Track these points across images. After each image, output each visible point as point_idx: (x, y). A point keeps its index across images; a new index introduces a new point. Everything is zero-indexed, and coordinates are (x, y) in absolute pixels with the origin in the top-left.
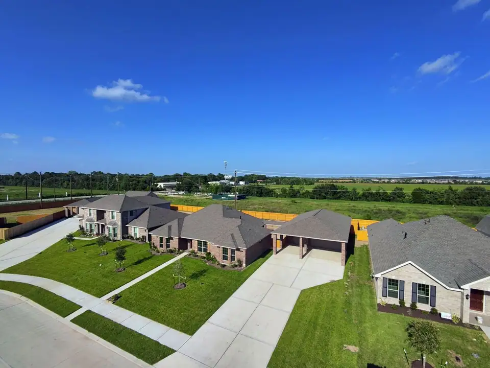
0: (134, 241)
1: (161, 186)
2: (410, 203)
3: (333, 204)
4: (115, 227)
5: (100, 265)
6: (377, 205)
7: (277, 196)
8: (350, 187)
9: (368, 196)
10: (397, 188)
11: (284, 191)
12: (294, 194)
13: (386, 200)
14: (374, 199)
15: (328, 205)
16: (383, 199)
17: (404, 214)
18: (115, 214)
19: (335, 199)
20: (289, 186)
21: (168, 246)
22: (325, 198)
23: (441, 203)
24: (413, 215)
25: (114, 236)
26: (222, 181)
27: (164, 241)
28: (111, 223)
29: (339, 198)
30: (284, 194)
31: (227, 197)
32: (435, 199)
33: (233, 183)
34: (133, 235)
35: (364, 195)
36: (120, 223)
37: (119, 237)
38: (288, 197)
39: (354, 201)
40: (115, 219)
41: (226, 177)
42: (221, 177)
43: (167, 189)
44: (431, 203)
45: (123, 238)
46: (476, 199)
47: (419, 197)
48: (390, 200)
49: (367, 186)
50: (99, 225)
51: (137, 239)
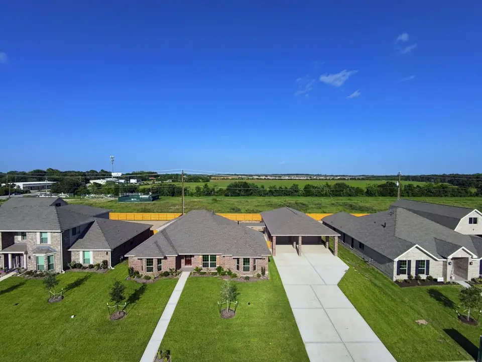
0: (87, 271)
1: (19, 187)
2: (304, 196)
3: (252, 200)
4: (49, 254)
5: (72, 317)
6: (287, 200)
7: (192, 195)
8: (259, 184)
9: (274, 192)
10: (294, 185)
11: (198, 189)
12: (209, 193)
13: (287, 195)
14: (278, 194)
15: (247, 201)
16: (285, 193)
17: (307, 206)
18: (48, 236)
19: (248, 195)
20: (204, 184)
21: (159, 269)
22: (239, 195)
23: (323, 195)
24: (314, 206)
25: (49, 269)
26: (109, 179)
27: (155, 262)
28: (39, 250)
29: (251, 194)
30: (199, 193)
31: (138, 198)
32: (319, 193)
33: (123, 181)
34: (81, 262)
35: (270, 191)
36: (59, 248)
37: (58, 267)
38: (203, 195)
39: (263, 196)
40: (49, 242)
41: (114, 174)
42: (105, 174)
43: (31, 191)
44: (316, 195)
45: (66, 268)
46: (342, 191)
47: (309, 191)
48: (289, 195)
49: (273, 183)
50: (6, 256)
51: (91, 267)
